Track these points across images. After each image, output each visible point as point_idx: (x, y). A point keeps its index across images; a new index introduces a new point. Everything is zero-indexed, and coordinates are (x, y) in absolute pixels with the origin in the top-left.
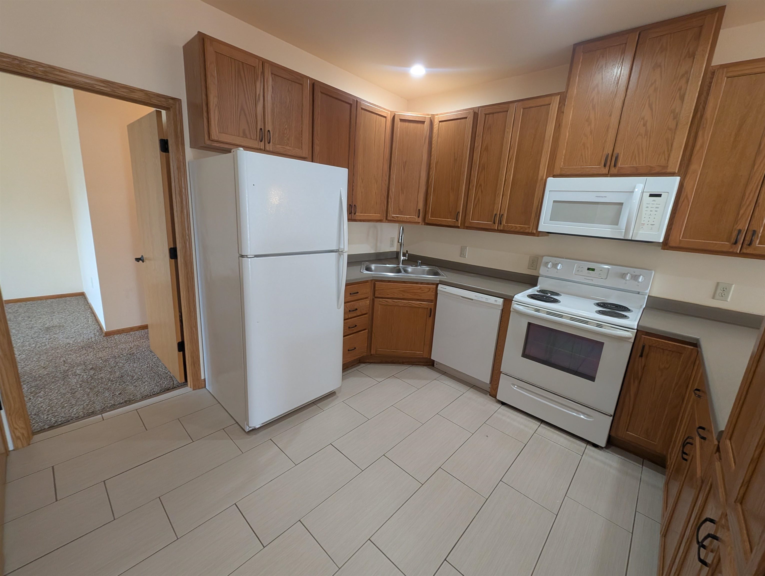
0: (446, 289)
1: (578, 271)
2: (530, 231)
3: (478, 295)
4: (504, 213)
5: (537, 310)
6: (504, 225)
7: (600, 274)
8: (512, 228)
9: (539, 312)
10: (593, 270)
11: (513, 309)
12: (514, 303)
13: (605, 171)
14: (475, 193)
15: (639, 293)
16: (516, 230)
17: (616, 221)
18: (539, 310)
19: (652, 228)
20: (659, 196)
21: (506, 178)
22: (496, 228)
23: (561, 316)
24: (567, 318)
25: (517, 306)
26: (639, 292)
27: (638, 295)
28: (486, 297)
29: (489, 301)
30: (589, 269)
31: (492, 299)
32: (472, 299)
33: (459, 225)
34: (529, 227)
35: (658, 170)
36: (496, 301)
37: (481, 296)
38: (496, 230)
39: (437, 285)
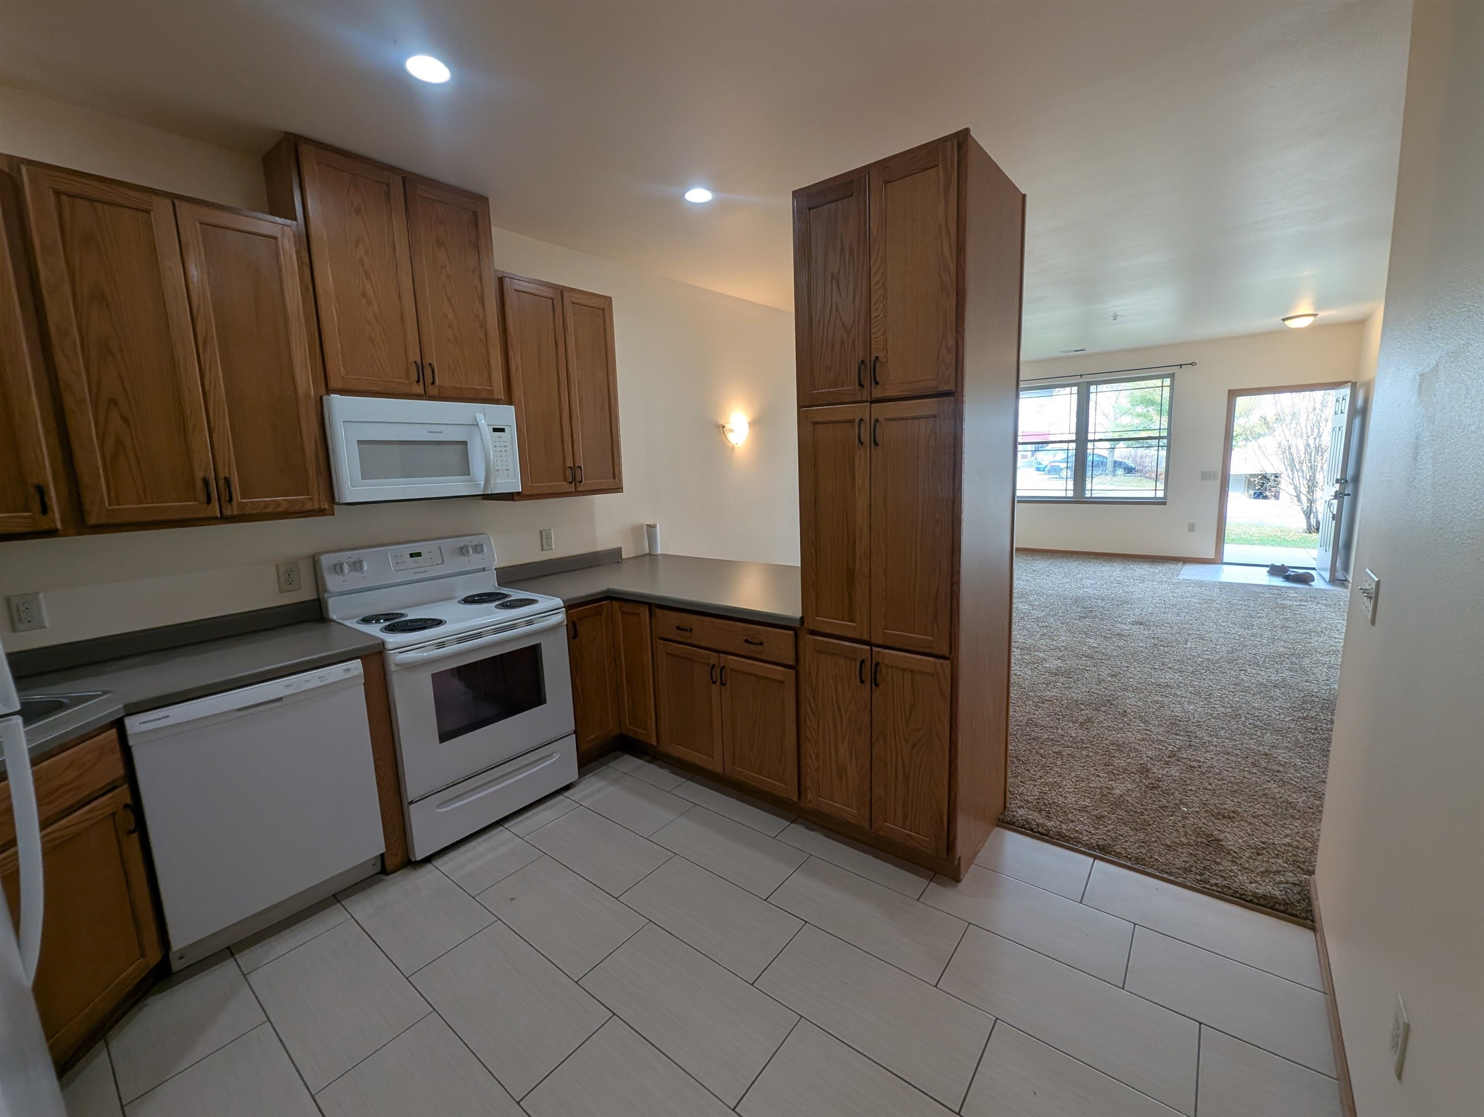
0: (168, 717)
1: (397, 563)
2: (316, 506)
3: (294, 680)
4: (230, 473)
5: (441, 645)
6: (240, 504)
7: (431, 558)
8: (265, 508)
9: (444, 647)
10: (419, 554)
11: (397, 665)
12: (395, 653)
13: (420, 390)
14: (96, 424)
15: (484, 570)
16: (277, 510)
17: (465, 469)
18: (444, 642)
19: (508, 474)
20: (502, 430)
21: (207, 388)
22: (218, 515)
23: (479, 635)
24: (488, 633)
25: (404, 655)
26: (484, 568)
27: (484, 573)
28: (318, 674)
29: (331, 680)
30: (412, 555)
31: (335, 672)
32: (280, 699)
33: (59, 525)
34: (311, 499)
35: (484, 395)
36: (347, 670)
37: (304, 678)
38: (217, 518)
39: (119, 725)
